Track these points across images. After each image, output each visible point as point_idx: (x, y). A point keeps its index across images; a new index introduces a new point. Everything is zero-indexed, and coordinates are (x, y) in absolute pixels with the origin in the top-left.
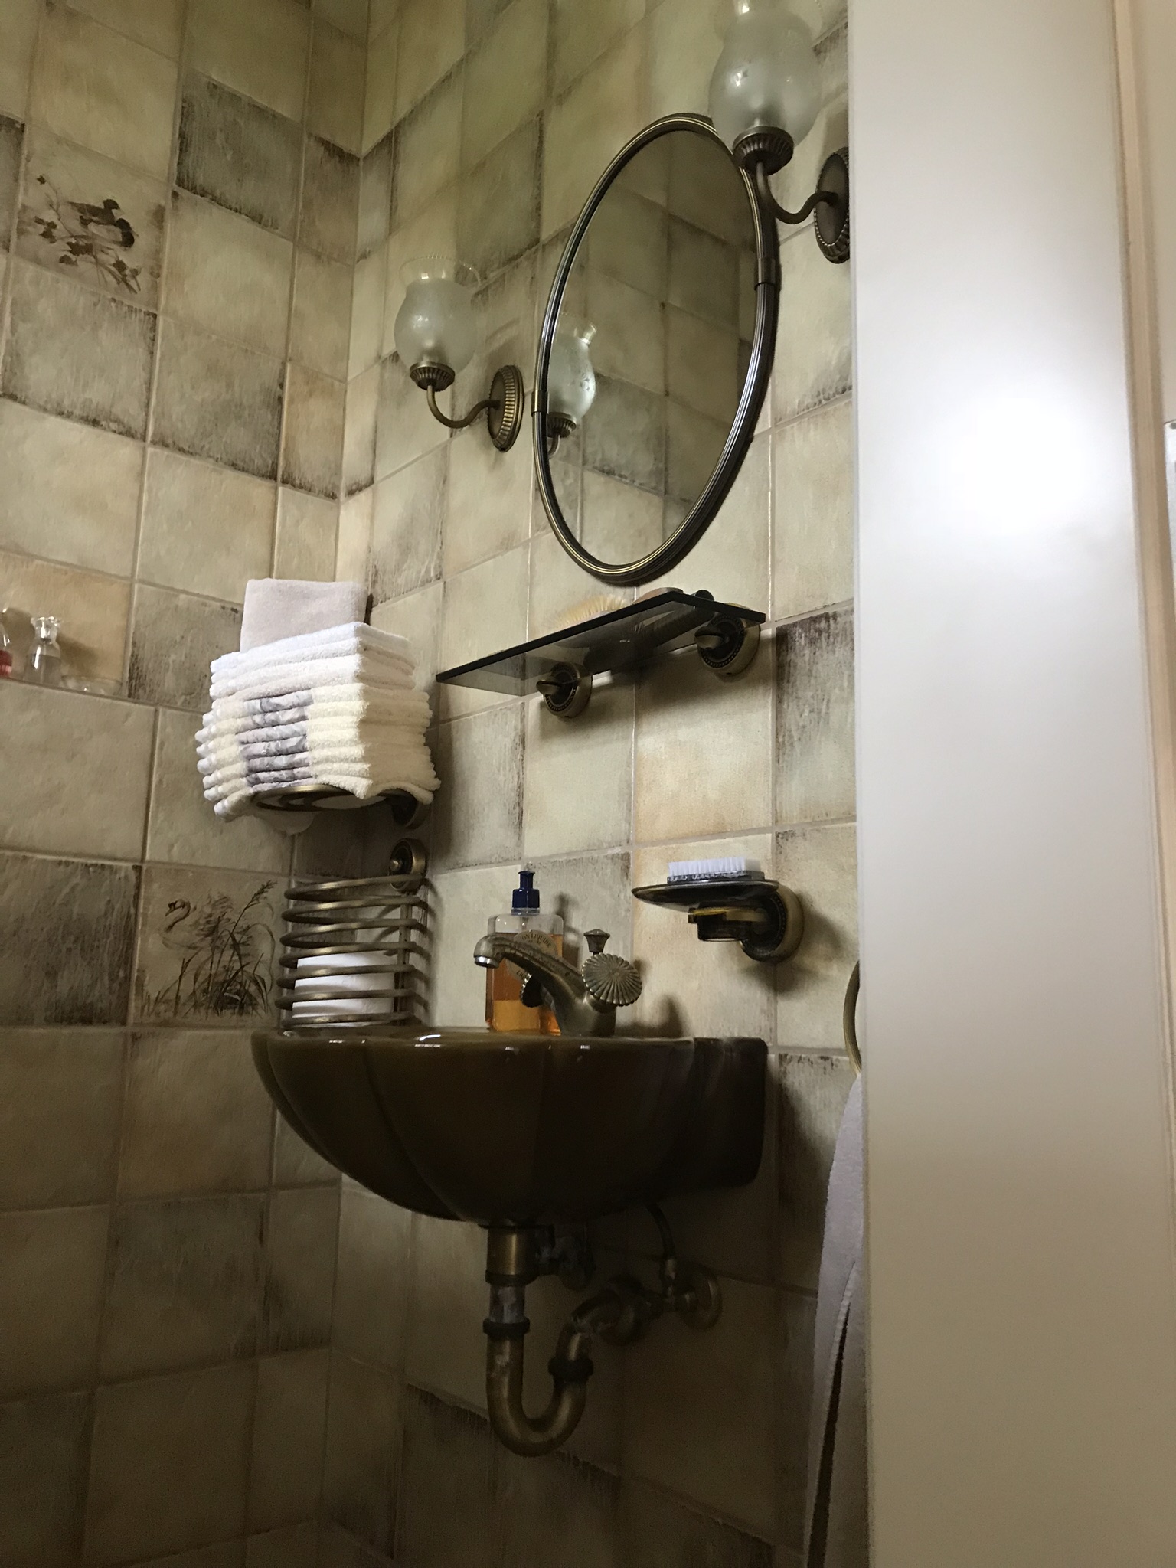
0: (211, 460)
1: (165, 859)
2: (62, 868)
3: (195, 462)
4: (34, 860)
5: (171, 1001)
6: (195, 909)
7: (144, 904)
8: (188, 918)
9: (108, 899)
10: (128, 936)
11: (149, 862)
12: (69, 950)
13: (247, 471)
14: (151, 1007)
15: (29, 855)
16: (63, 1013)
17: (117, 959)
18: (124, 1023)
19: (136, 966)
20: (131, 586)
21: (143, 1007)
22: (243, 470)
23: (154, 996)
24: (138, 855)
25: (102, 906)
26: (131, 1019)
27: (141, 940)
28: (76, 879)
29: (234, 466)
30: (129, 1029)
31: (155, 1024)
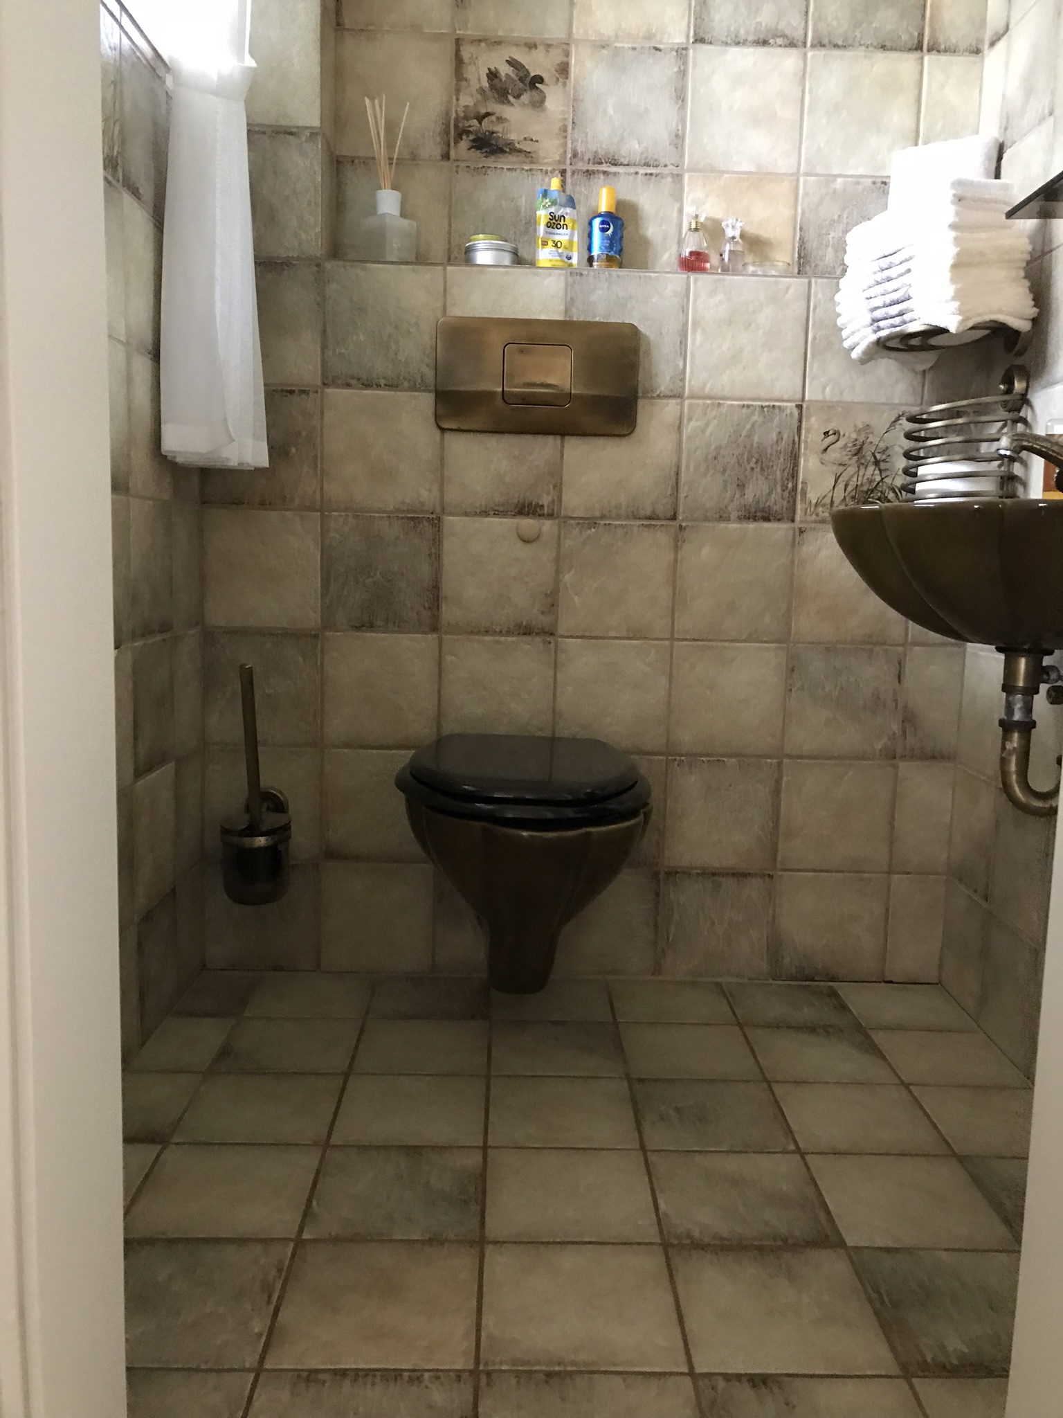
0: (863, 48)
1: (820, 397)
2: (744, 410)
3: (848, 54)
4: (725, 405)
5: (827, 505)
6: (844, 435)
7: (805, 433)
8: (838, 443)
9: (778, 431)
10: (794, 457)
11: (808, 401)
12: (752, 469)
13: (896, 50)
14: (812, 509)
15: (722, 402)
16: (749, 513)
17: (786, 474)
18: (793, 521)
19: (800, 479)
20: (798, 181)
21: (806, 509)
22: (892, 49)
23: (814, 501)
24: (799, 396)
25: (774, 436)
26: (798, 518)
27: (804, 460)
28: (755, 418)
29: (883, 47)
30: (797, 525)
31: (815, 522)
